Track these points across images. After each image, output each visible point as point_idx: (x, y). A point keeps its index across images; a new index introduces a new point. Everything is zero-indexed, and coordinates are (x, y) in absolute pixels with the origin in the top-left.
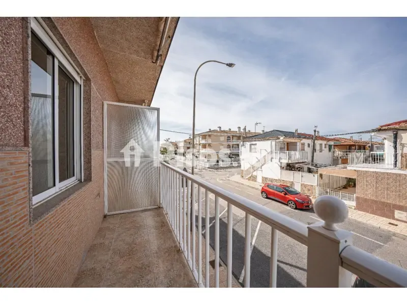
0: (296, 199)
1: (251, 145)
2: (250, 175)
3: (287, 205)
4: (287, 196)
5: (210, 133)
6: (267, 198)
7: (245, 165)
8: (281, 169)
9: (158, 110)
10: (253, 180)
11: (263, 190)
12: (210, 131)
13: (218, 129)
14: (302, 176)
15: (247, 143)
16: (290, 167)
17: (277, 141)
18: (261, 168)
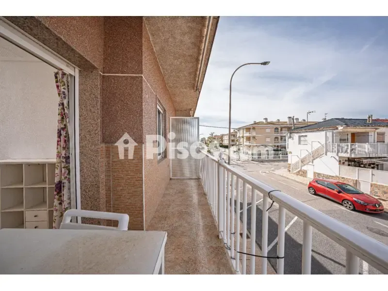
0: (354, 199)
1: (300, 137)
2: (299, 169)
3: (342, 205)
4: (341, 194)
5: (254, 126)
6: (315, 194)
7: (292, 159)
8: (340, 164)
9: (198, 118)
10: (301, 175)
11: (311, 186)
12: (255, 123)
13: (264, 121)
14: (372, 175)
15: (295, 134)
16: (355, 162)
17: (335, 131)
18: (313, 162)
